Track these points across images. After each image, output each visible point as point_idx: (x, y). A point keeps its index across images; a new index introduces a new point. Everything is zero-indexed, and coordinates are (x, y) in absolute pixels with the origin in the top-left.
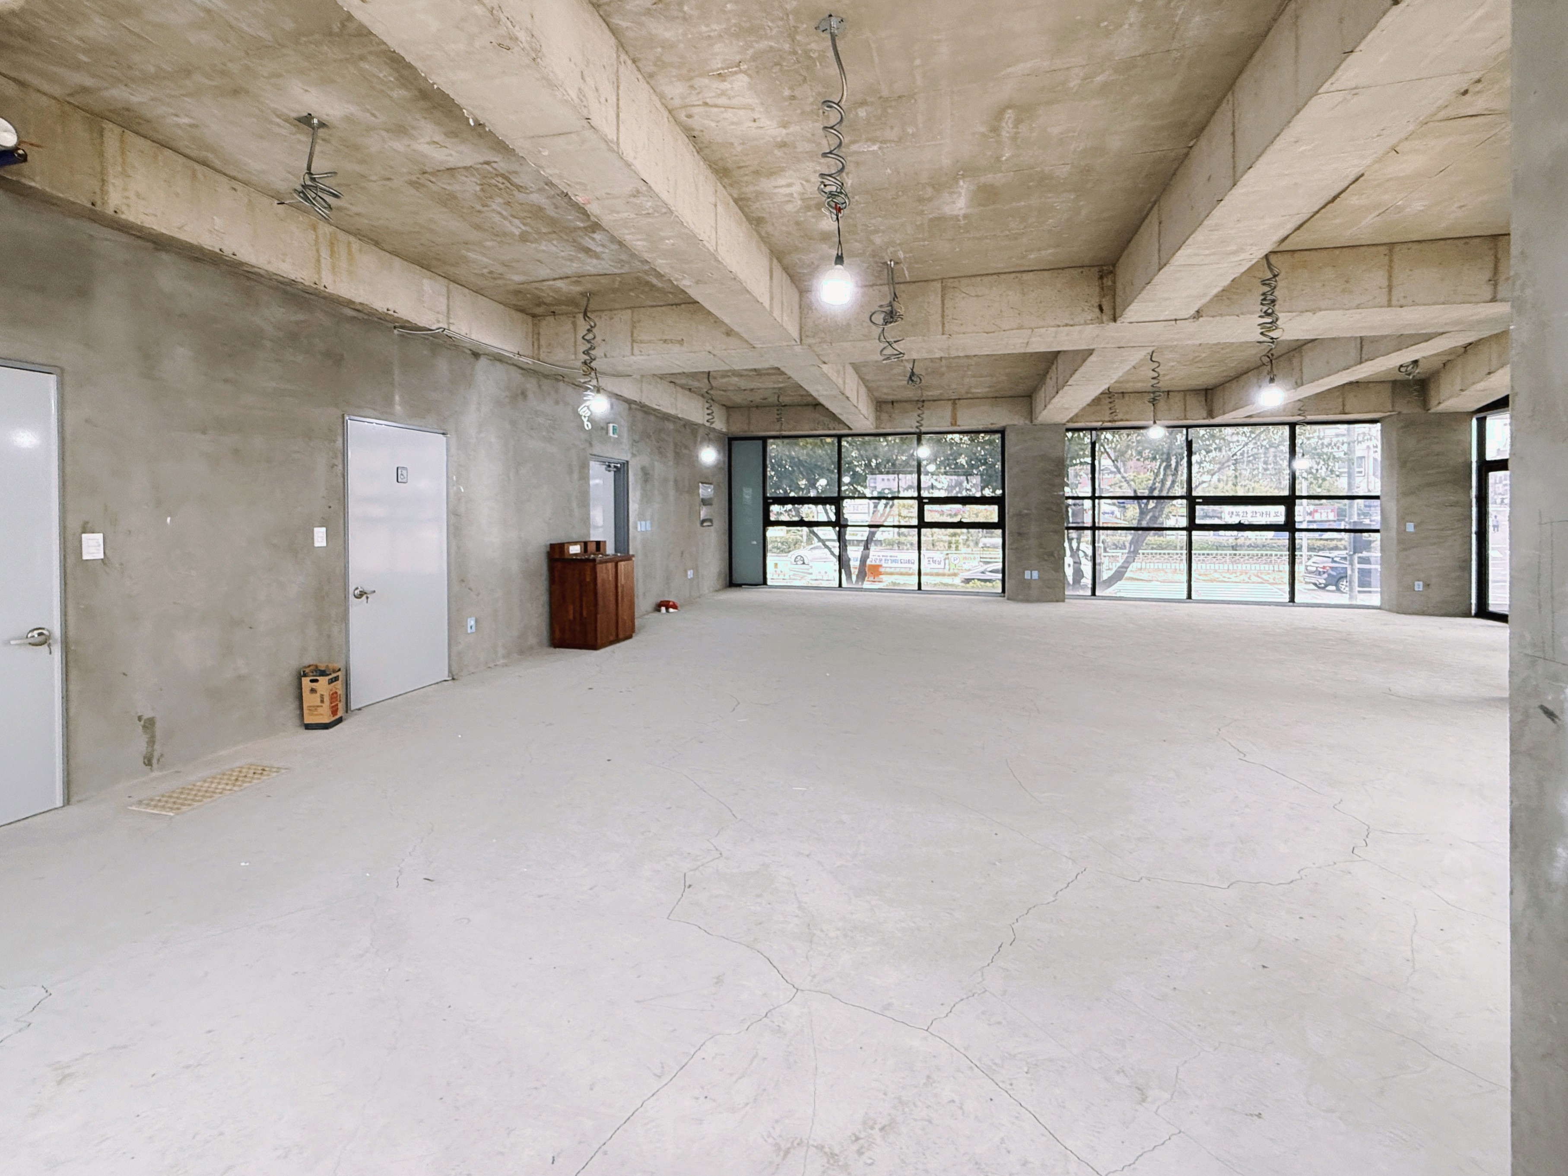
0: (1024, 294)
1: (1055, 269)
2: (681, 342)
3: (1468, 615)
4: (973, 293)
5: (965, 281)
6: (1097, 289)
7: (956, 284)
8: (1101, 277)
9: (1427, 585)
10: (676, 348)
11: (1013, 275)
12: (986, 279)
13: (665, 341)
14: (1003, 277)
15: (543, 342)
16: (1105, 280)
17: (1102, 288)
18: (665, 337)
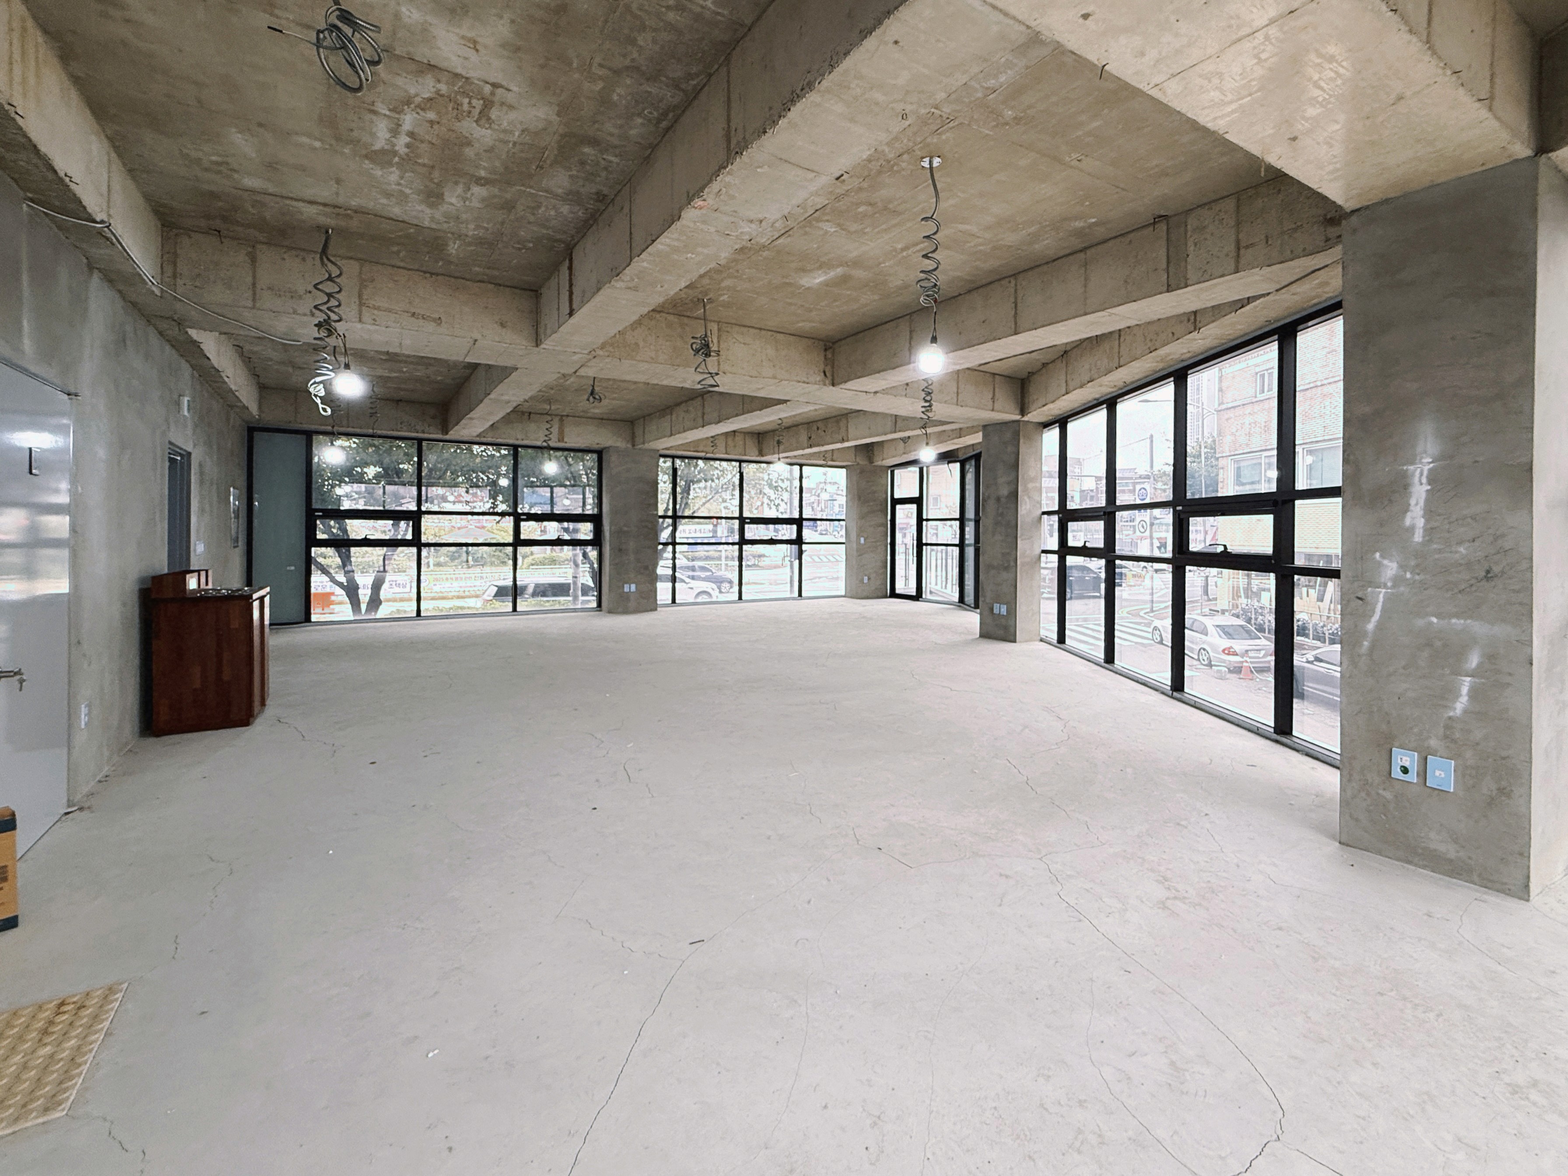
0: (777, 350)
1: (799, 336)
2: (438, 321)
3: (886, 597)
4: (741, 340)
5: (737, 328)
6: (823, 359)
7: (729, 329)
8: (826, 350)
9: (869, 579)
10: (431, 327)
11: (770, 333)
12: (751, 330)
13: (413, 314)
14: (763, 332)
15: (183, 268)
16: (828, 353)
17: (825, 358)
18: (413, 310)
